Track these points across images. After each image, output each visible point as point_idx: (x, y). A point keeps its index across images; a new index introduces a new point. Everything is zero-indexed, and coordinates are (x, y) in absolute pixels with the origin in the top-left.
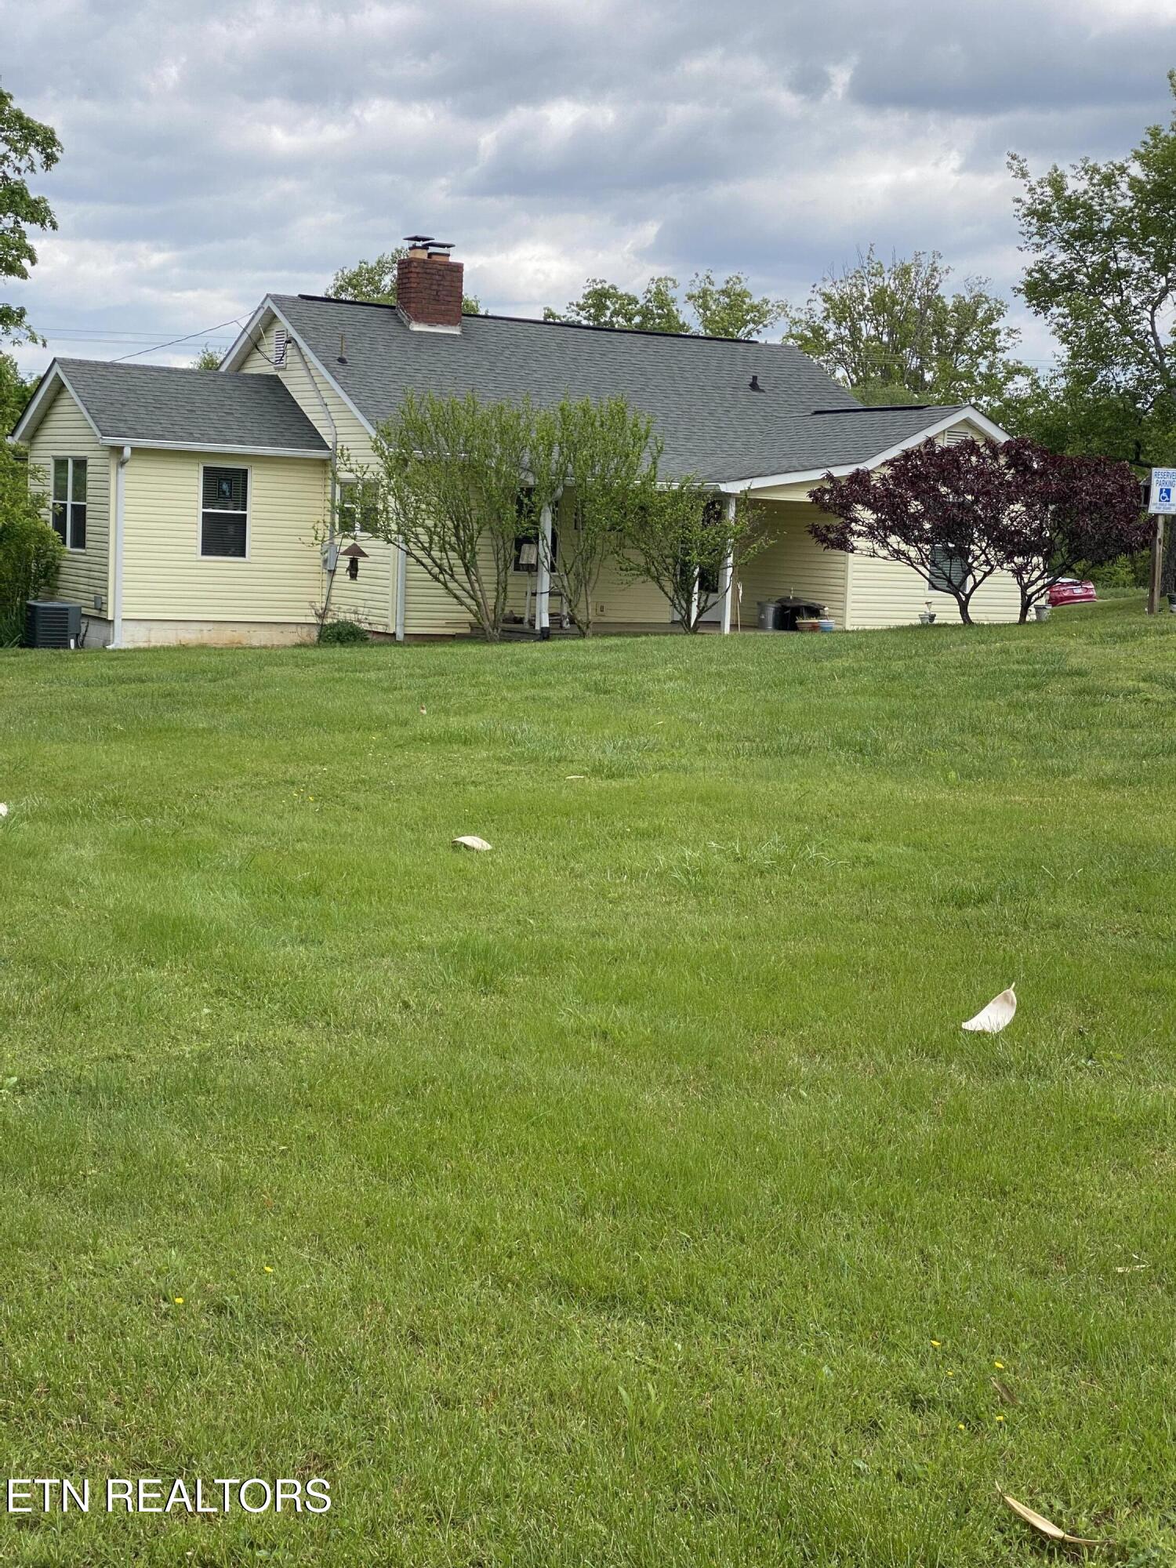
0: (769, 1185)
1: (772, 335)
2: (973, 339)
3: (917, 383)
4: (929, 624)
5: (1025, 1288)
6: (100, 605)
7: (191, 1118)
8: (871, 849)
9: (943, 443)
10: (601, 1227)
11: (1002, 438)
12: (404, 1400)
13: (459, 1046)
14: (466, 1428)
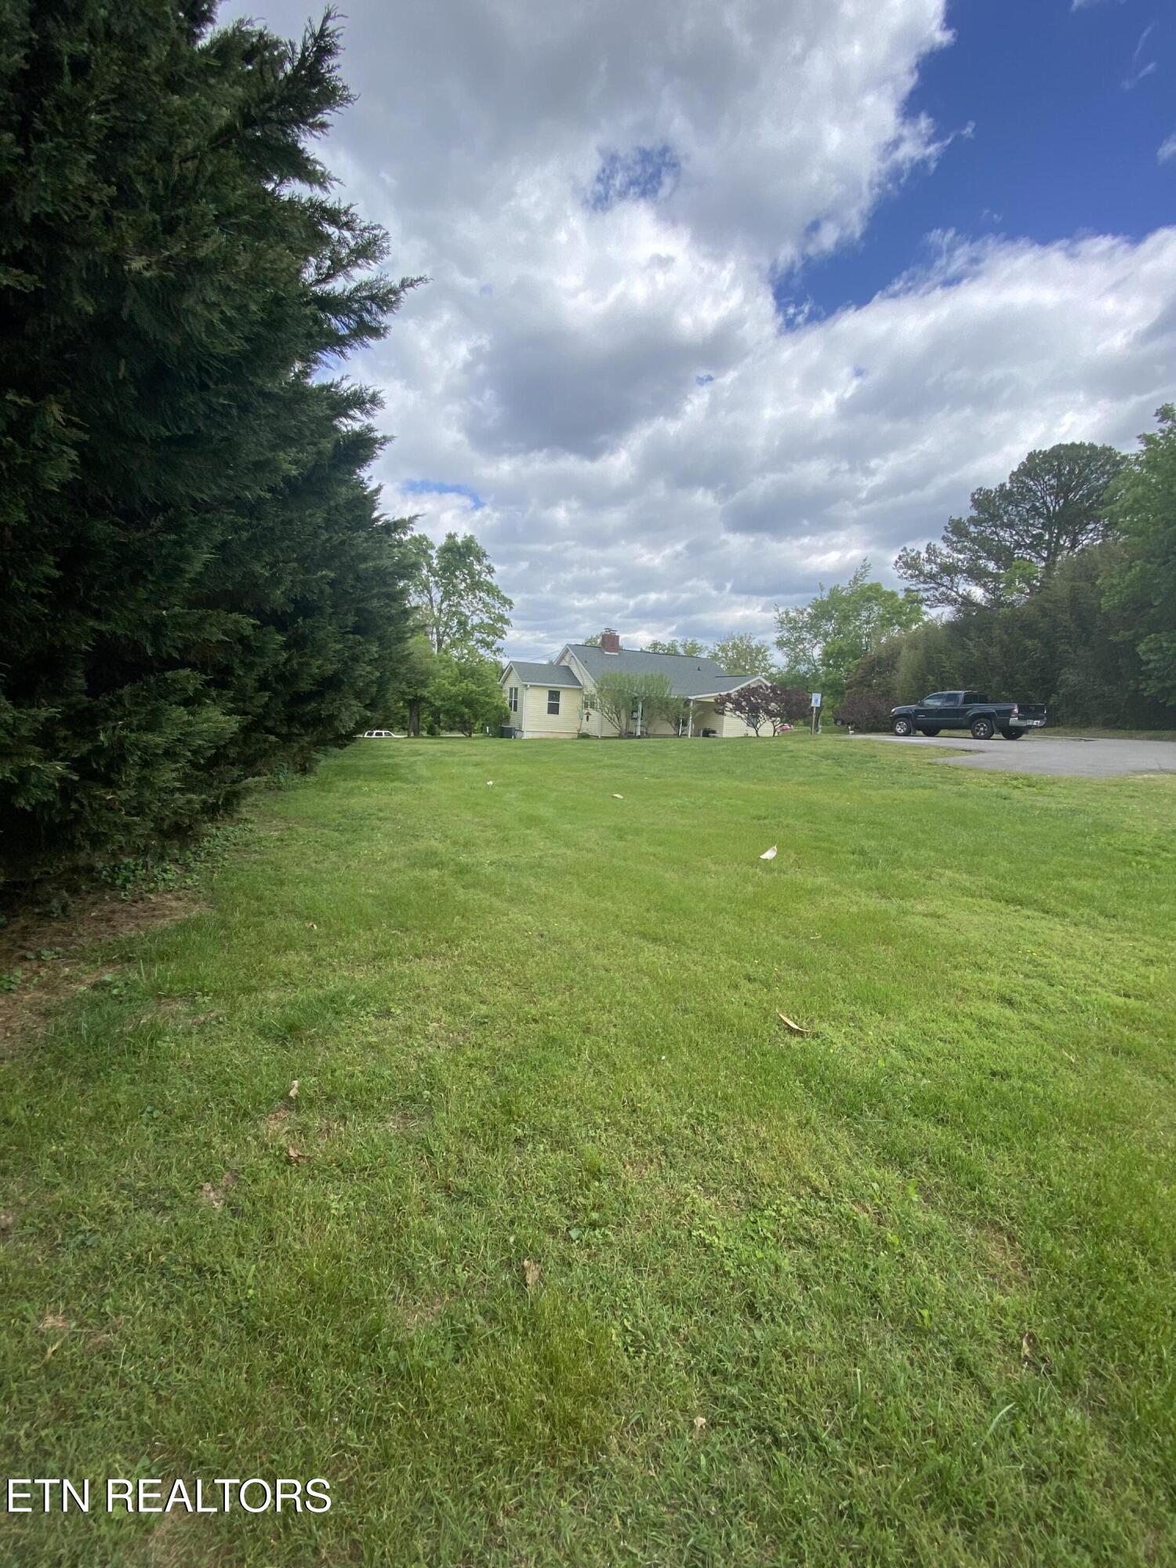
0: (702, 905)
1: (704, 655)
2: (760, 657)
3: (744, 668)
4: (746, 736)
5: (782, 942)
6: (520, 727)
7: (536, 876)
8: (732, 802)
9: (753, 686)
10: (653, 916)
11: (769, 685)
12: (594, 969)
13: (613, 856)
14: (612, 980)
